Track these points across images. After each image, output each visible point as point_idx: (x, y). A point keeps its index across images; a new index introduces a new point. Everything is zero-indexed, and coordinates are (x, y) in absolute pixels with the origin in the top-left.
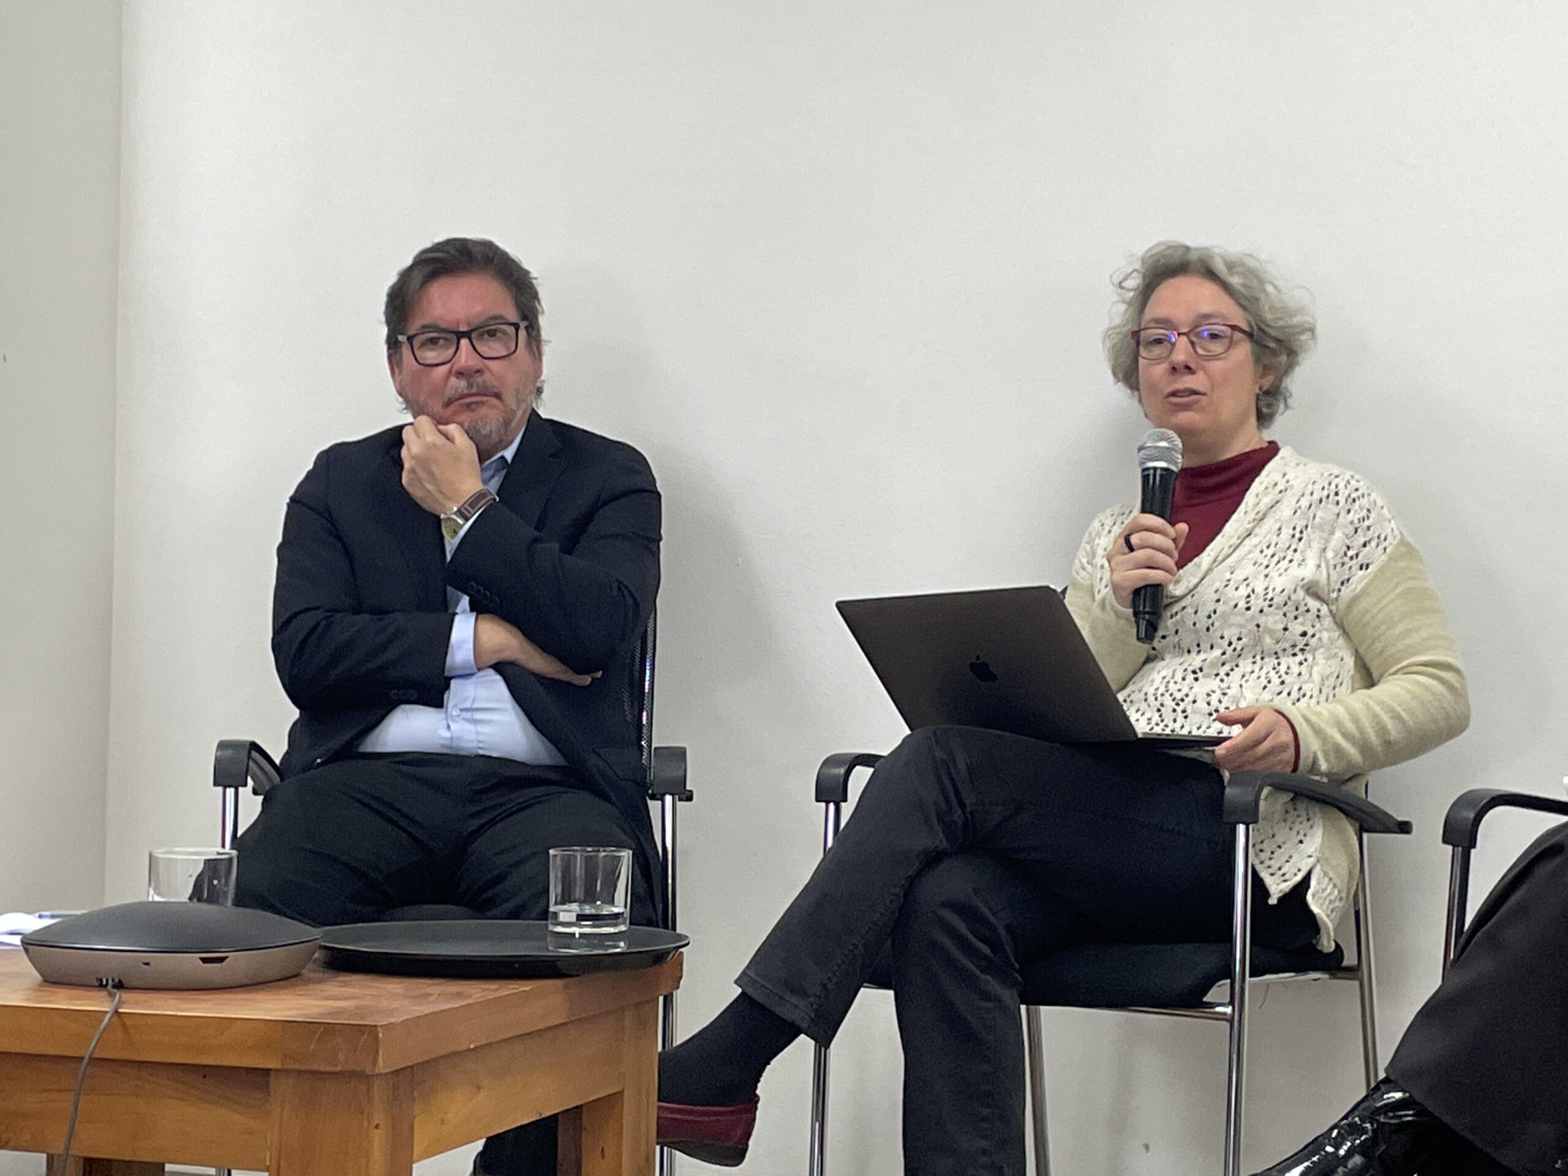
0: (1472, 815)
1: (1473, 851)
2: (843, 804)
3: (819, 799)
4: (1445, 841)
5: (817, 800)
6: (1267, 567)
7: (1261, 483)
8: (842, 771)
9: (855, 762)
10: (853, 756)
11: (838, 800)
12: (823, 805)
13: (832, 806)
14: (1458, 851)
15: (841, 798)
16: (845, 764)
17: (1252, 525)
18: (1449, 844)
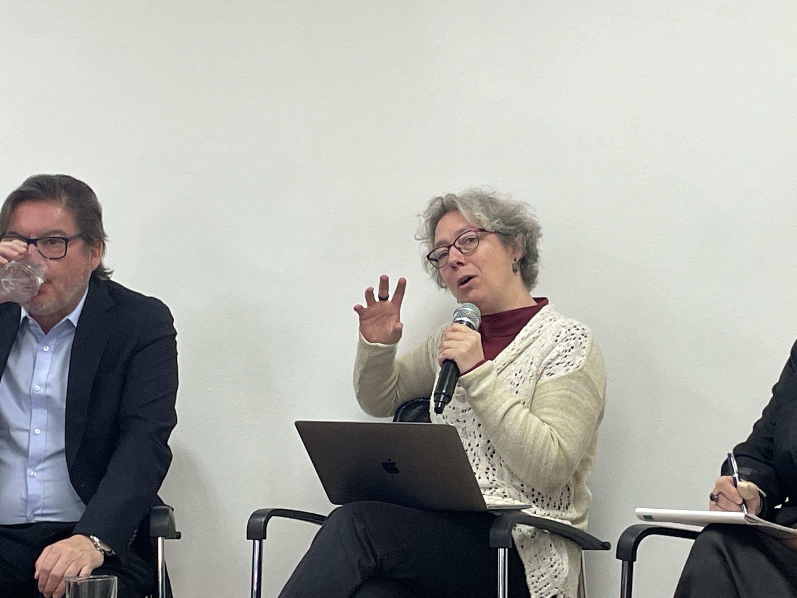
0: (633, 540)
1: (634, 563)
2: (264, 541)
3: (249, 538)
4: (618, 557)
5: (248, 539)
6: (518, 385)
7: (526, 331)
8: (263, 520)
9: (272, 514)
10: (269, 511)
11: (261, 538)
12: (252, 541)
13: (257, 542)
14: (626, 563)
15: (262, 537)
16: (265, 515)
17: (513, 357)
18: (620, 559)
